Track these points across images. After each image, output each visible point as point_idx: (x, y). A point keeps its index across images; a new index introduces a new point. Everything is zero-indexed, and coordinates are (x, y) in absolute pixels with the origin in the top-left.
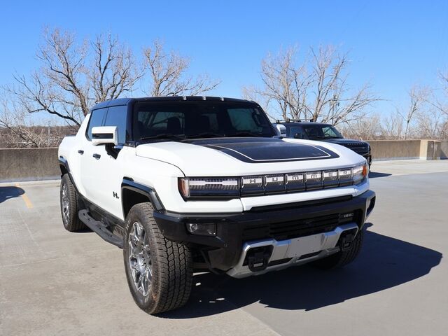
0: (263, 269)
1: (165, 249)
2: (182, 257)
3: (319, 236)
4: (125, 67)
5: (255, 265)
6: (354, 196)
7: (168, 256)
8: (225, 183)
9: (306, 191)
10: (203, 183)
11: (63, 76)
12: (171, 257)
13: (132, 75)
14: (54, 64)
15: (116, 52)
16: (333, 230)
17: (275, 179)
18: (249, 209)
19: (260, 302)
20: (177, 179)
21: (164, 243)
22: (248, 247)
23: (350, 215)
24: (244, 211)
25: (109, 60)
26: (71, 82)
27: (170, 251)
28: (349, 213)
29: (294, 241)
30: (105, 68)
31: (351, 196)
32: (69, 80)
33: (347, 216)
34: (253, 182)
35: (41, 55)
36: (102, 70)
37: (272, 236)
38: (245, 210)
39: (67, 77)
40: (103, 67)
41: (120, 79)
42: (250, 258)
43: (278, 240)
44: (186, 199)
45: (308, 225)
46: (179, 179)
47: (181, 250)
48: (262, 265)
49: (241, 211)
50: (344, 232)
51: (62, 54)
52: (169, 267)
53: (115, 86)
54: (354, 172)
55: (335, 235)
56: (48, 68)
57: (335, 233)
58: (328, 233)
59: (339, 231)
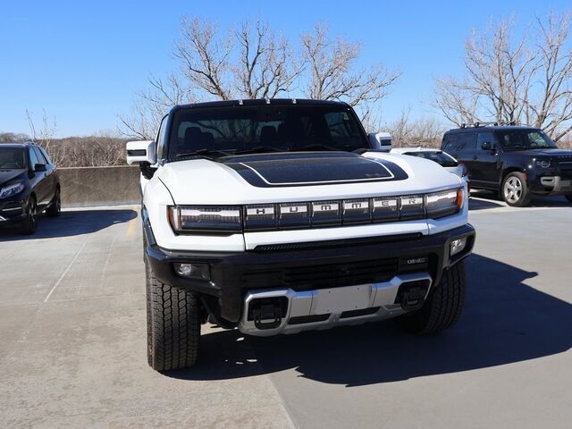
0: (274, 327)
1: (160, 293)
2: (182, 303)
3: (364, 288)
4: (279, 60)
5: (262, 322)
6: (424, 234)
7: (164, 302)
8: (224, 214)
9: (342, 226)
10: (196, 213)
11: (205, 76)
12: (168, 304)
13: (289, 70)
14: (194, 62)
15: (265, 44)
16: (388, 280)
17: (294, 209)
18: (253, 247)
19: (297, 370)
20: (166, 208)
21: (160, 285)
22: (251, 297)
23: (419, 261)
24: (246, 251)
25: (259, 53)
26: (214, 84)
27: (167, 296)
28: (416, 258)
29: (321, 292)
30: (254, 63)
31: (420, 234)
32: (212, 81)
33: (413, 261)
34: (261, 213)
35: (178, 53)
36: (250, 67)
37: (288, 284)
38: (247, 248)
39: (209, 77)
40: (250, 63)
41: (272, 76)
42: (254, 311)
43: (297, 290)
44: (177, 233)
45: (344, 272)
46: (169, 207)
47: (182, 295)
48: (273, 321)
49: (242, 249)
50: (403, 284)
51: (202, 49)
52: (164, 315)
53: (266, 86)
54: (430, 200)
55: (390, 287)
56: (187, 67)
57: (391, 285)
58: (379, 285)
59: (396, 282)
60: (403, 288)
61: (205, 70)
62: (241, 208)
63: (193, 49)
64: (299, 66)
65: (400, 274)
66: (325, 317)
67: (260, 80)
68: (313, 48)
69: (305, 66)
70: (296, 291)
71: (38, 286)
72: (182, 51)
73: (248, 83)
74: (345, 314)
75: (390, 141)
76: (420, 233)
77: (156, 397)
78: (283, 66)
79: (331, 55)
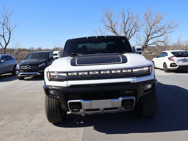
1: (48, 99)
6: (132, 82)
8: (62, 74)
9: (100, 79)
12: (50, 102)
14: (107, 23)
15: (130, 16)
16: (118, 98)
17: (83, 73)
18: (69, 86)
19: (93, 127)
22: (69, 101)
23: (130, 92)
25: (128, 19)
26: (113, 30)
27: (50, 100)
30: (126, 23)
33: (127, 92)
34: (73, 74)
35: (101, 21)
37: (82, 98)
39: (112, 28)
40: (125, 23)
41: (133, 26)
44: (50, 80)
47: (55, 100)
48: (77, 110)
49: (66, 86)
50: (123, 100)
51: (109, 19)
52: (49, 106)
53: (130, 30)
54: (134, 70)
55: (118, 101)
56: (104, 25)
57: (118, 100)
58: (114, 100)
59: (121, 99)
60: (123, 101)
61: (110, 25)
62: (67, 73)
63: (106, 19)
64: (143, 23)
65: (122, 96)
66: (98, 110)
67: (128, 28)
68: (147, 16)
69: (145, 22)
70: (84, 100)
71: (39, 94)
72: (103, 20)
73: (125, 29)
74: (105, 109)
75: (141, 49)
76: (130, 82)
77: (46, 131)
78: (137, 23)
79: (154, 18)
